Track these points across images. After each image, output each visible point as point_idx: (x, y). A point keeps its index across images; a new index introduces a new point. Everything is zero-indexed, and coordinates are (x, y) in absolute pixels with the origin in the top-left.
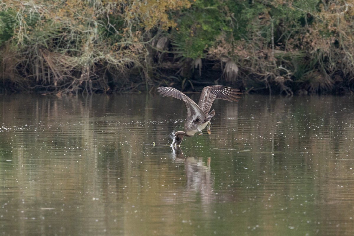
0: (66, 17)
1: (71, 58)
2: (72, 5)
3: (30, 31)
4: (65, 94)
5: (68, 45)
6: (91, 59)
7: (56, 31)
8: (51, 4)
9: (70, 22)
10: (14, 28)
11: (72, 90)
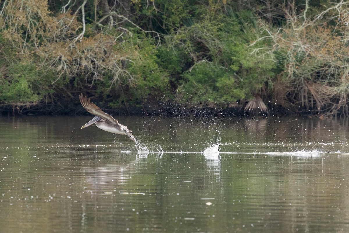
0: (327, 55)
1: (331, 88)
2: (333, 45)
3: (298, 66)
4: (327, 116)
5: (329, 78)
6: (347, 88)
7: (319, 67)
8: (315, 44)
9: (330, 59)
10: (285, 64)
11: (332, 113)
